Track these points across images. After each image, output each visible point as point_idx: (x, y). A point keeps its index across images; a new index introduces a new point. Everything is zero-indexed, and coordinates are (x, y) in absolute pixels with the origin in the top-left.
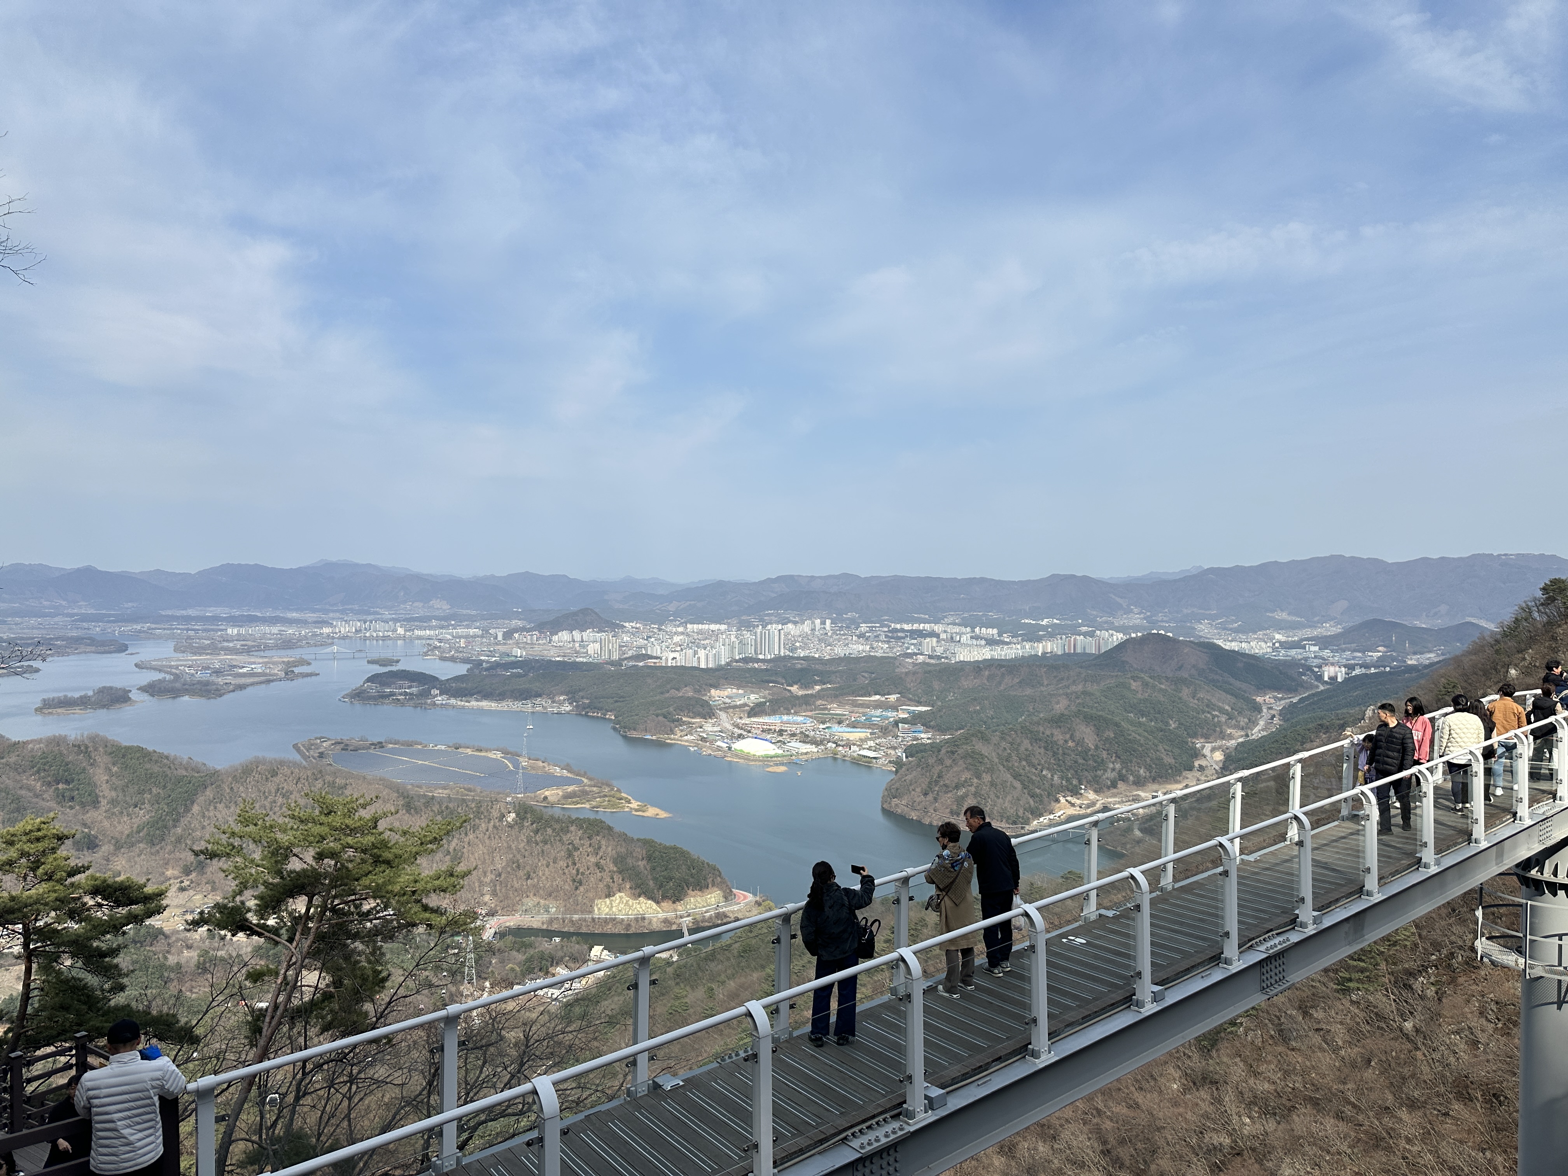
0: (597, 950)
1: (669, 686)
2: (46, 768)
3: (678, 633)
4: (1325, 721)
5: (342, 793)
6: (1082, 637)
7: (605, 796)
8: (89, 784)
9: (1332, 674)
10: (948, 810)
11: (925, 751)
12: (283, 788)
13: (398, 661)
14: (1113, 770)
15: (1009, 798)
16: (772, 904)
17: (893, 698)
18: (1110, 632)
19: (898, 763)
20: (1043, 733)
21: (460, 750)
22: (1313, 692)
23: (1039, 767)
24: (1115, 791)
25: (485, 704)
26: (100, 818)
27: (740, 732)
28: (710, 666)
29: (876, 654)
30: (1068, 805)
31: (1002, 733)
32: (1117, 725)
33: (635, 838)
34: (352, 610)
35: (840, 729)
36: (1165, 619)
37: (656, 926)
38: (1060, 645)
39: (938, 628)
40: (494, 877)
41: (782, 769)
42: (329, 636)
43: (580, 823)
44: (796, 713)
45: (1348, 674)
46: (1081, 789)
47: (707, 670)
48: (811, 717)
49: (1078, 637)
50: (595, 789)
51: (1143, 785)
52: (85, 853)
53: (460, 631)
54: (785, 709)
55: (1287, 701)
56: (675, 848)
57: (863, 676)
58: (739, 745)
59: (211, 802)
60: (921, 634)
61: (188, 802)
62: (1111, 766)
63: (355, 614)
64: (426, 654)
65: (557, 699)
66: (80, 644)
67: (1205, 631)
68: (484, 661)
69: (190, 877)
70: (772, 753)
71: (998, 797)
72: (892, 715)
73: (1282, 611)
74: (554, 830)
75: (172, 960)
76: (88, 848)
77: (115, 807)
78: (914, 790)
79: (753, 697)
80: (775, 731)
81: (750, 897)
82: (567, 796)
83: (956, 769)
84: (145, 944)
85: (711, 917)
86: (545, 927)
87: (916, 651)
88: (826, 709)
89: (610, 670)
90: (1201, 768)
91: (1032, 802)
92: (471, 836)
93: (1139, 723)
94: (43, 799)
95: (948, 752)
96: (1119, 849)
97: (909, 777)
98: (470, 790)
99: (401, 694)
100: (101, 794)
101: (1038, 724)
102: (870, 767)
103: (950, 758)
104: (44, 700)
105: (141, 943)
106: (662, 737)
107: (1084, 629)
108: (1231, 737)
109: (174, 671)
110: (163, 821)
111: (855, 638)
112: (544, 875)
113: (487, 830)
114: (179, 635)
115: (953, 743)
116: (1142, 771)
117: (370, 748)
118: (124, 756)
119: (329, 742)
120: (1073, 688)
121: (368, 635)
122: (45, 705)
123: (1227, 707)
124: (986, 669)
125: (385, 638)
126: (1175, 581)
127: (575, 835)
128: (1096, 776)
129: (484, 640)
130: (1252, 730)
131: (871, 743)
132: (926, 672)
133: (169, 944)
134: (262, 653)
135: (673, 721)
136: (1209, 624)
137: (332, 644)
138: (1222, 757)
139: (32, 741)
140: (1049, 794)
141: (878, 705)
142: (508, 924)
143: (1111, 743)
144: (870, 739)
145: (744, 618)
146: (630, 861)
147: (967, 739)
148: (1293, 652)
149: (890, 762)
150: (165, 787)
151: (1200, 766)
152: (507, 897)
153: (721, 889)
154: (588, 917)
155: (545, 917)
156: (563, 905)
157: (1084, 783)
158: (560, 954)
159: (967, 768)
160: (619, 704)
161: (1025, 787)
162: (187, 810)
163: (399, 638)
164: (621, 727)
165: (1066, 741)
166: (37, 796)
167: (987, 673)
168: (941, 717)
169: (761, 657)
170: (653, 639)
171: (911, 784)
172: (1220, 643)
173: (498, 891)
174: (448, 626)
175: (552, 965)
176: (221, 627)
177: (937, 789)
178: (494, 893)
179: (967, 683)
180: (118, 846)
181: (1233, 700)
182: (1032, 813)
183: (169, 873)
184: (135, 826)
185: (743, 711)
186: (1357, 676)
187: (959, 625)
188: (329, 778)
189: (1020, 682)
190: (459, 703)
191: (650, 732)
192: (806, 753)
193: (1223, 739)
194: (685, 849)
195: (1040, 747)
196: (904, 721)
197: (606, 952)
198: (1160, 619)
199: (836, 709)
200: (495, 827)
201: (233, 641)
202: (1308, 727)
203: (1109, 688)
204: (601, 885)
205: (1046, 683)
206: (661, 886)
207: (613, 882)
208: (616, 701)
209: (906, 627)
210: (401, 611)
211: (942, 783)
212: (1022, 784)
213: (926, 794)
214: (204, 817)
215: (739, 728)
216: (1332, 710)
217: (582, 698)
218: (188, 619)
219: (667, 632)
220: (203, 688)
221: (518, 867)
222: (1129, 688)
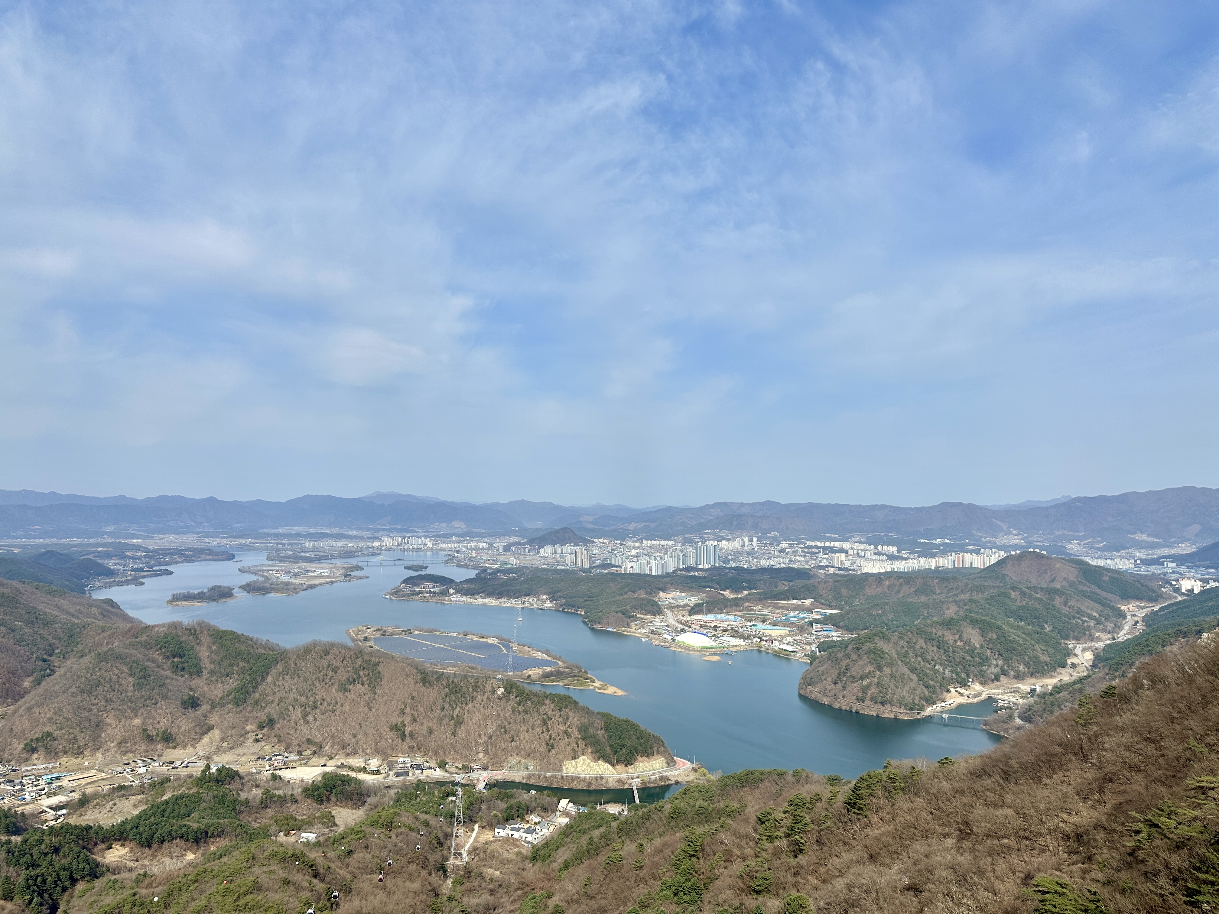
0: (564, 802)
1: (627, 589)
2: (167, 645)
3: (633, 547)
4: (1183, 627)
5: (376, 669)
6: (969, 554)
7: (575, 676)
8: (196, 658)
9: (1189, 587)
10: (855, 697)
11: (835, 647)
12: (333, 665)
13: (426, 567)
14: (996, 666)
15: (907, 688)
16: (706, 771)
17: (808, 602)
18: (993, 550)
19: (812, 657)
20: (936, 634)
21: (467, 637)
22: (1172, 602)
23: (933, 663)
24: (998, 683)
25: (488, 601)
26: (202, 683)
27: (683, 627)
28: (660, 573)
29: (795, 566)
30: (958, 695)
31: (901, 633)
32: (999, 628)
33: (596, 711)
34: (396, 529)
35: (764, 627)
36: (1040, 539)
37: (612, 784)
38: (950, 561)
39: (846, 545)
40: (486, 739)
41: (716, 658)
42: (378, 548)
43: (552, 697)
44: (728, 613)
45: (1203, 587)
46: (969, 681)
47: (657, 577)
48: (740, 616)
49: (965, 554)
50: (567, 670)
51: (1023, 679)
52: (190, 710)
53: (473, 544)
54: (718, 609)
55: (1148, 609)
56: (627, 721)
57: (783, 584)
58: (682, 638)
59: (280, 674)
60: (831, 550)
61: (264, 674)
62: (994, 662)
63: (398, 532)
64: (447, 562)
65: (541, 598)
66: (202, 554)
67: (1074, 548)
68: (488, 568)
69: (263, 732)
70: (708, 645)
71: (897, 687)
72: (807, 616)
73: (1142, 533)
74: (533, 702)
75: (243, 796)
76: (192, 707)
77: (213, 676)
78: (825, 680)
79: (693, 599)
80: (710, 627)
81: (688, 764)
82: (546, 675)
83: (861, 663)
84: (225, 783)
85: (656, 780)
86: (524, 781)
87: (827, 564)
88: (752, 610)
89: (582, 575)
90: (1074, 666)
91: (926, 692)
92: (470, 705)
93: (1018, 626)
94: (163, 669)
95: (854, 648)
96: (1002, 733)
97: (821, 669)
98: (472, 668)
99: (427, 593)
100: (204, 666)
101: (932, 626)
102: (789, 659)
103: (856, 653)
104: (174, 595)
105: (222, 782)
106: (621, 630)
107: (972, 547)
108: (1099, 639)
109: (265, 574)
110: (246, 687)
111: (776, 553)
112: (524, 738)
113: (482, 701)
114: (271, 547)
115: (858, 640)
116: (1021, 667)
117: (401, 634)
118: (221, 638)
119: (372, 629)
120: (962, 597)
121: (406, 547)
122: (174, 598)
123: (1095, 614)
124: (886, 580)
125: (418, 550)
126: (1047, 508)
127: (549, 707)
128: (982, 671)
129: (490, 552)
130: (1118, 634)
131: (790, 639)
132: (835, 582)
133: (242, 784)
134: (329, 561)
135: (630, 617)
136: (1078, 544)
137: (380, 554)
138: (1092, 657)
139: (157, 626)
140: (941, 686)
141: (795, 608)
142: (496, 778)
143: (994, 643)
144: (789, 636)
145: (687, 536)
146: (591, 730)
147: (870, 638)
148: (1153, 568)
149: (806, 655)
150: (248, 662)
151: (1073, 664)
152: (496, 756)
153: (664, 757)
154: (558, 774)
155: (525, 773)
156: (539, 763)
157: (972, 676)
158: (534, 804)
159: (870, 662)
160: (588, 602)
161: (920, 679)
162: (263, 679)
163: (428, 550)
164: (589, 621)
165: (955, 641)
166: (158, 666)
167: (887, 583)
168: (848, 619)
169: (700, 567)
170: (616, 552)
171: (823, 675)
172: (1088, 560)
173: (489, 751)
174: (464, 541)
175: (527, 814)
176: (301, 542)
177: (845, 679)
178: (486, 752)
179: (870, 591)
180: (213, 706)
181: (1100, 608)
182: (926, 701)
183: (248, 728)
184: (226, 691)
185: (685, 610)
186: (1211, 589)
187: (864, 543)
188: (366, 657)
189: (916, 591)
190: (469, 600)
191: (611, 625)
192: (736, 646)
193: (1092, 641)
194: (635, 722)
195: (933, 646)
196: (817, 621)
197: (571, 804)
198: (1035, 540)
199: (760, 610)
200: (488, 698)
201: (308, 552)
202: (1168, 632)
203: (992, 597)
204: (568, 749)
205: (938, 592)
206: (616, 752)
207: (578, 747)
208: (586, 601)
209: (819, 544)
210: (431, 530)
211: (849, 674)
212: (918, 676)
213: (835, 683)
214: (275, 685)
215: (682, 624)
216: (1189, 618)
217: (560, 597)
218: (278, 536)
219: (626, 546)
220: (285, 587)
221: (505, 731)
222: (1009, 597)
